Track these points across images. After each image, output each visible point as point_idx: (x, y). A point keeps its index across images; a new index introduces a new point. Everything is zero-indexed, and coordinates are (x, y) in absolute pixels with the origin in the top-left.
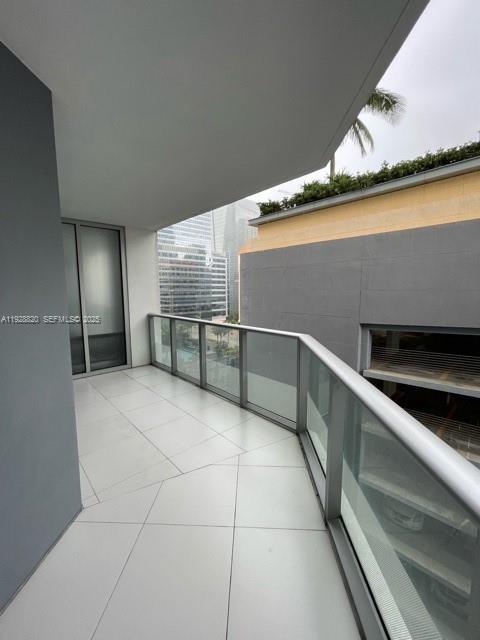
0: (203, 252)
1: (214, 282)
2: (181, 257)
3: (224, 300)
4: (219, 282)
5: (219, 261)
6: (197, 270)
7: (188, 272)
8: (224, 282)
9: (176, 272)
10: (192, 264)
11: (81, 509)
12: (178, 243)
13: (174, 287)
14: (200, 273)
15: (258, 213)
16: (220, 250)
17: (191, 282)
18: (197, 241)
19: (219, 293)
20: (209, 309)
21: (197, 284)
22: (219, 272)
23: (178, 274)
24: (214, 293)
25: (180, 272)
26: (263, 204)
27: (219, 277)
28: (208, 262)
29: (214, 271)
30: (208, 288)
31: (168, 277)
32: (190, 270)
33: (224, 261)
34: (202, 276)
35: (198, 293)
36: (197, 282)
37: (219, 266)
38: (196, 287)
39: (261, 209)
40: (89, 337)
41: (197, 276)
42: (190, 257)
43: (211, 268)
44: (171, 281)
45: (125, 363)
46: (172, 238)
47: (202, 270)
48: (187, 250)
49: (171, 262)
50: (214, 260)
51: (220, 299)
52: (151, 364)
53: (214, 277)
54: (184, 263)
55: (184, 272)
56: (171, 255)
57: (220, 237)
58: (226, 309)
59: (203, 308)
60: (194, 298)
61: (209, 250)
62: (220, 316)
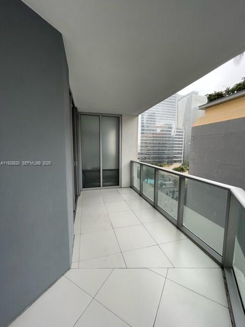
0: (171, 128)
1: (176, 144)
2: (158, 131)
3: (181, 154)
4: (179, 144)
5: (179, 132)
6: (166, 137)
7: (162, 139)
8: (182, 144)
9: (155, 139)
10: (164, 134)
11: (69, 269)
12: (158, 124)
13: (153, 147)
14: (168, 139)
15: (206, 101)
16: (181, 126)
17: (163, 144)
18: (168, 122)
19: (178, 150)
20: (172, 159)
21: (166, 145)
22: (179, 138)
23: (156, 140)
24: (175, 150)
25: (157, 139)
26: (210, 95)
27: (179, 141)
28: (173, 133)
29: (176, 138)
30: (172, 147)
31: (151, 142)
32: (163, 137)
33: (182, 132)
34: (169, 141)
35: (166, 150)
36: (166, 144)
37: (179, 135)
38: (165, 147)
39: (208, 98)
40: (103, 170)
41: (166, 140)
42: (163, 131)
43: (174, 136)
44: (152, 143)
45: (118, 185)
46: (155, 121)
47: (169, 137)
48: (161, 127)
49: (153, 134)
50: (177, 132)
51: (178, 153)
52: (131, 187)
53: (176, 141)
54: (159, 134)
55: (159, 139)
56: (153, 130)
57: (181, 119)
58: (182, 159)
59: (168, 158)
60: (164, 153)
61: (174, 126)
62: (178, 163)
